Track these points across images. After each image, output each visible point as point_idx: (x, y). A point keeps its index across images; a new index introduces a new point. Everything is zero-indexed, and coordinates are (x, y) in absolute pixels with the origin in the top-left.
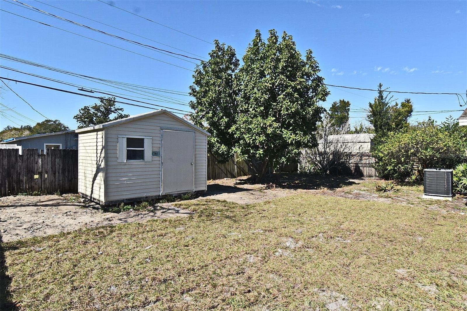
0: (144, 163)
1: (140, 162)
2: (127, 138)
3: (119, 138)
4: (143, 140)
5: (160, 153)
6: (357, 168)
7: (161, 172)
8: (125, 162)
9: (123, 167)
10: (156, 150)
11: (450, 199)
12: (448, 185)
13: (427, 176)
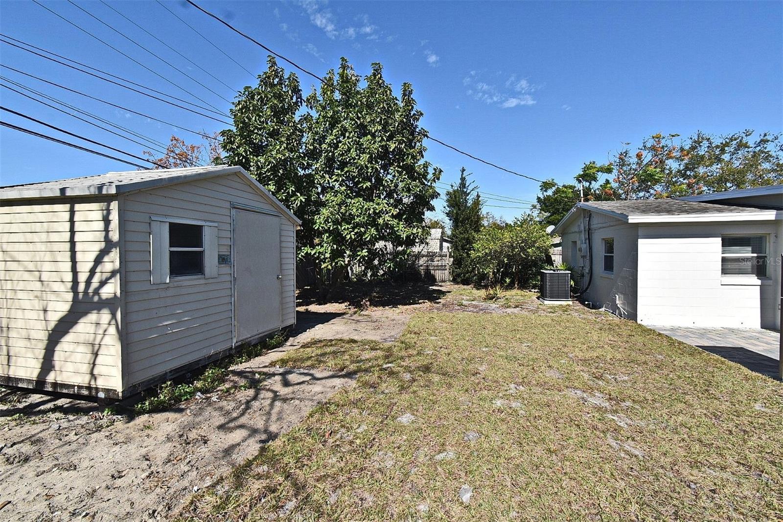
0: (203, 281)
1: (197, 279)
2: (170, 223)
3: (153, 223)
4: (200, 228)
5: (230, 259)
6: (427, 271)
7: (233, 299)
8: (168, 281)
9: (163, 294)
10: (224, 251)
11: (571, 303)
12: (568, 288)
13: (548, 278)
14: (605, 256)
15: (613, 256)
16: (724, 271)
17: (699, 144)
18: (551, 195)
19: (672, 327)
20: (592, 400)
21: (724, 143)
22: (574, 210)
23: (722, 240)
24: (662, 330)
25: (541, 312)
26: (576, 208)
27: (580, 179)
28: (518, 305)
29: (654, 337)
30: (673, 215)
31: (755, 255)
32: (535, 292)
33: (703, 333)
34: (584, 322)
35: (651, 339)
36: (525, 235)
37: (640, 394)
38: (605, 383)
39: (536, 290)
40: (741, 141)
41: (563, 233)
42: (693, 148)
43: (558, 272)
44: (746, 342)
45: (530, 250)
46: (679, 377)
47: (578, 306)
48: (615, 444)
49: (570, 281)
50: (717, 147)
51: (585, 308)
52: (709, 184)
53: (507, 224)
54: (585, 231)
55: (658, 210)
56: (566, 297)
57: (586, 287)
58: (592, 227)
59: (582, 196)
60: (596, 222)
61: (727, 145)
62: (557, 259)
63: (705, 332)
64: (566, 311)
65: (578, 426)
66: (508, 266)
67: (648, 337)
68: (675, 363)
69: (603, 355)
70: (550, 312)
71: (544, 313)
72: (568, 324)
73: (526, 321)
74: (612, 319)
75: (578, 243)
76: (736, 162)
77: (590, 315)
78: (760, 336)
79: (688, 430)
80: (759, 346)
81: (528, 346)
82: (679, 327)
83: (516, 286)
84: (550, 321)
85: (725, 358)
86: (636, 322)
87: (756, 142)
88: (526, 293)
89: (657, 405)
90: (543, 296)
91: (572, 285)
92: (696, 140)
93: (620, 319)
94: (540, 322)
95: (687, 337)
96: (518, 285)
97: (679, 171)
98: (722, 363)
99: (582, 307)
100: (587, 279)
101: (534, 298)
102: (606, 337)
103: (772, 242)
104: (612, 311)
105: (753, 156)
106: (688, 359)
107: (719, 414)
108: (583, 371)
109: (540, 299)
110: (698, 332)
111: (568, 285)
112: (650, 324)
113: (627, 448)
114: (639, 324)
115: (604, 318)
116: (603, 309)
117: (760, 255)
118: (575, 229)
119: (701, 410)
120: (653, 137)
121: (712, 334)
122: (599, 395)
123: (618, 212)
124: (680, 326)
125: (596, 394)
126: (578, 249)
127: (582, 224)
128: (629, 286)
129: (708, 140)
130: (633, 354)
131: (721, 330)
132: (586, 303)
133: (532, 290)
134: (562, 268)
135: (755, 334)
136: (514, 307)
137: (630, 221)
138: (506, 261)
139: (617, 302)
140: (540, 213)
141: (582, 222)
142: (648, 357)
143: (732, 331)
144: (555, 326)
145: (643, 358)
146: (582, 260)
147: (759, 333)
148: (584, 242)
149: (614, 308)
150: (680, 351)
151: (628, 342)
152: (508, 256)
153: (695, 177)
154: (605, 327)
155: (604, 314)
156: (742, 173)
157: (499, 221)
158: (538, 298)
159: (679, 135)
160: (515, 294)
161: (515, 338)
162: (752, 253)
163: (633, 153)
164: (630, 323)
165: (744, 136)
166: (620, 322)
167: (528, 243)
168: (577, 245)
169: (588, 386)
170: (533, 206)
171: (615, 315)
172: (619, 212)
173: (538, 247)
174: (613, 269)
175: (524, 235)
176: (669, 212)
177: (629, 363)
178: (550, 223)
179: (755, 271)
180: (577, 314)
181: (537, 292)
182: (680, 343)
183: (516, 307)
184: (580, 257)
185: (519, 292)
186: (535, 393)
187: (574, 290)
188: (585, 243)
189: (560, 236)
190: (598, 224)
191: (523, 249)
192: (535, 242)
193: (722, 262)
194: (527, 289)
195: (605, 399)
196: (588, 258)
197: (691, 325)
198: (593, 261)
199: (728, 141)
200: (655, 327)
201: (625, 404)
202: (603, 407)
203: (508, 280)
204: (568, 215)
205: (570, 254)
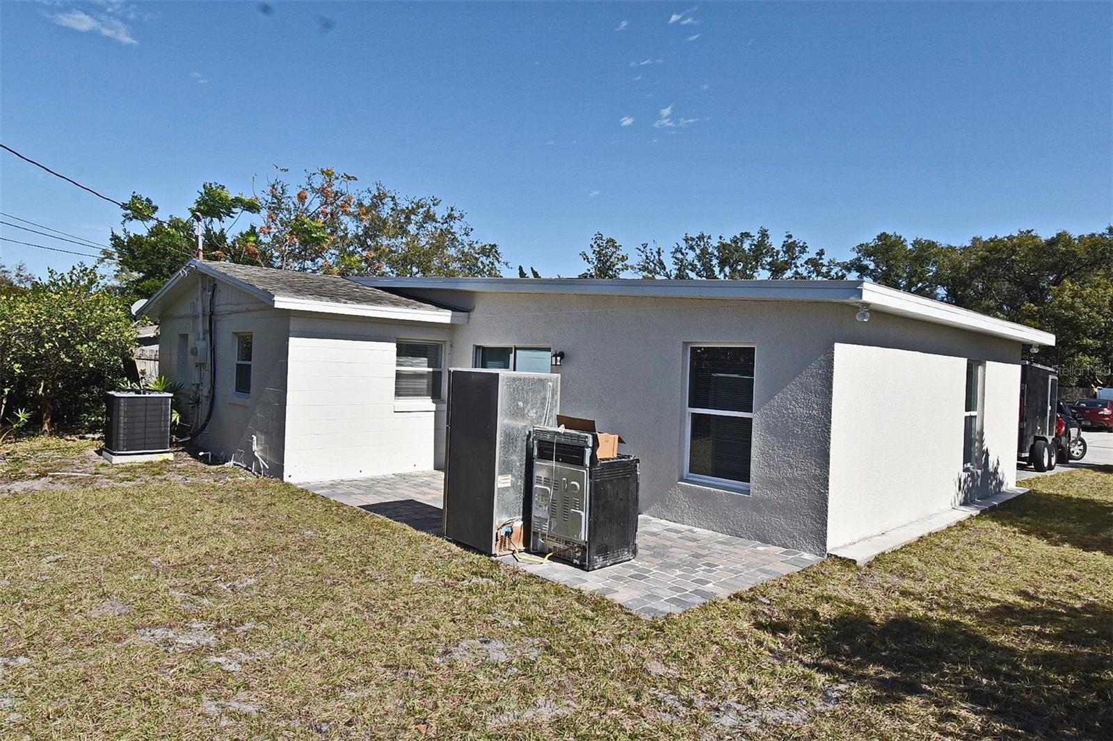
11: (170, 457)
12: (166, 426)
13: (122, 408)
14: (237, 365)
15: (250, 365)
16: (398, 393)
17: (381, 200)
18: (145, 235)
19: (333, 482)
20: (185, 640)
21: (410, 208)
22: (183, 272)
23: (397, 347)
24: (318, 489)
25: (103, 483)
26: (188, 269)
27: (198, 213)
28: (46, 471)
29: (305, 501)
30: (337, 302)
31: (431, 370)
32: (93, 439)
33: (370, 485)
34: (192, 491)
35: (301, 506)
36: (72, 313)
37: (271, 603)
38: (213, 599)
39: (97, 436)
40: (428, 210)
41: (161, 315)
42: (374, 206)
43: (147, 395)
44: (417, 491)
45: (83, 348)
46: (331, 560)
47: (187, 461)
48: (213, 708)
49: (172, 413)
50: (402, 211)
51: (199, 464)
52: (392, 264)
53: (35, 285)
54: (204, 315)
55: (319, 292)
56: (160, 445)
57: (203, 422)
58: (217, 309)
59: (201, 247)
60: (224, 301)
61: (413, 211)
62: (148, 368)
63: (373, 484)
64: (159, 474)
65: (147, 700)
66: (23, 383)
67: (297, 502)
68: (328, 538)
69: (217, 548)
70: (122, 480)
71: (107, 483)
72: (158, 500)
73: (61, 505)
74: (243, 479)
75: (191, 338)
76: (423, 239)
77: (206, 475)
78: (433, 480)
79: (331, 640)
80: (429, 494)
81: (57, 561)
82: (342, 481)
83: (46, 427)
84: (118, 499)
85: (390, 518)
86: (282, 479)
87: (444, 216)
88: (73, 442)
89: (294, 614)
90: (110, 446)
91: (175, 421)
92: (377, 195)
93: (258, 477)
94: (94, 504)
95: (348, 494)
96: (51, 425)
97: (357, 236)
98: (387, 526)
99: (192, 461)
100: (204, 408)
101: (91, 452)
102: (230, 513)
103: (447, 352)
104: (244, 466)
105: (441, 235)
106: (347, 530)
107: (373, 602)
108: (174, 587)
109: (104, 453)
110: (365, 484)
111: (166, 421)
112: (302, 482)
113: (234, 705)
114: (286, 484)
115: (230, 480)
116: (231, 463)
117: (436, 369)
118: (185, 309)
119: (353, 604)
120: (323, 172)
121: (381, 485)
122: (198, 626)
123: (258, 287)
124: (343, 479)
125: (194, 626)
126: (189, 351)
127: (197, 302)
128: (273, 420)
129: (393, 198)
130: (270, 536)
131: (392, 479)
132: (201, 454)
133: (87, 436)
134: (157, 387)
135: (426, 479)
136: (36, 477)
137: (277, 305)
138: (18, 371)
139: (255, 447)
140: (122, 270)
141: (200, 299)
142: (291, 536)
143: (403, 477)
144: (128, 508)
145: (283, 540)
146: (196, 373)
147: (432, 476)
148: (201, 337)
149: (250, 459)
150: (337, 519)
151: (264, 516)
152: (25, 360)
153: (376, 250)
154: (230, 495)
155: (234, 473)
156: (428, 255)
157: (13, 275)
158: (99, 452)
159: (356, 179)
160: (44, 445)
161: (26, 549)
162: (429, 367)
163: (293, 192)
164: (273, 482)
165: (432, 206)
166: (257, 483)
167: (76, 332)
168: (189, 344)
169: (181, 614)
170: (104, 252)
171: (251, 471)
172: (261, 288)
173: (103, 342)
174: (249, 389)
175: (69, 312)
176: (334, 297)
177: (261, 552)
178: (141, 294)
179: (431, 392)
180: (181, 477)
181: (99, 439)
182: (340, 505)
183: (43, 475)
184: (194, 366)
185: (53, 441)
186: (56, 663)
187: (178, 430)
188: (204, 339)
189: (155, 324)
190: (227, 304)
191: (66, 345)
192: (97, 330)
193: (396, 378)
194: (74, 434)
195: (208, 629)
196: (208, 367)
197: (356, 476)
198: (217, 373)
199: (415, 207)
200: (309, 485)
201: (243, 628)
202: (203, 646)
203: (22, 416)
204: (172, 281)
205: (175, 359)
